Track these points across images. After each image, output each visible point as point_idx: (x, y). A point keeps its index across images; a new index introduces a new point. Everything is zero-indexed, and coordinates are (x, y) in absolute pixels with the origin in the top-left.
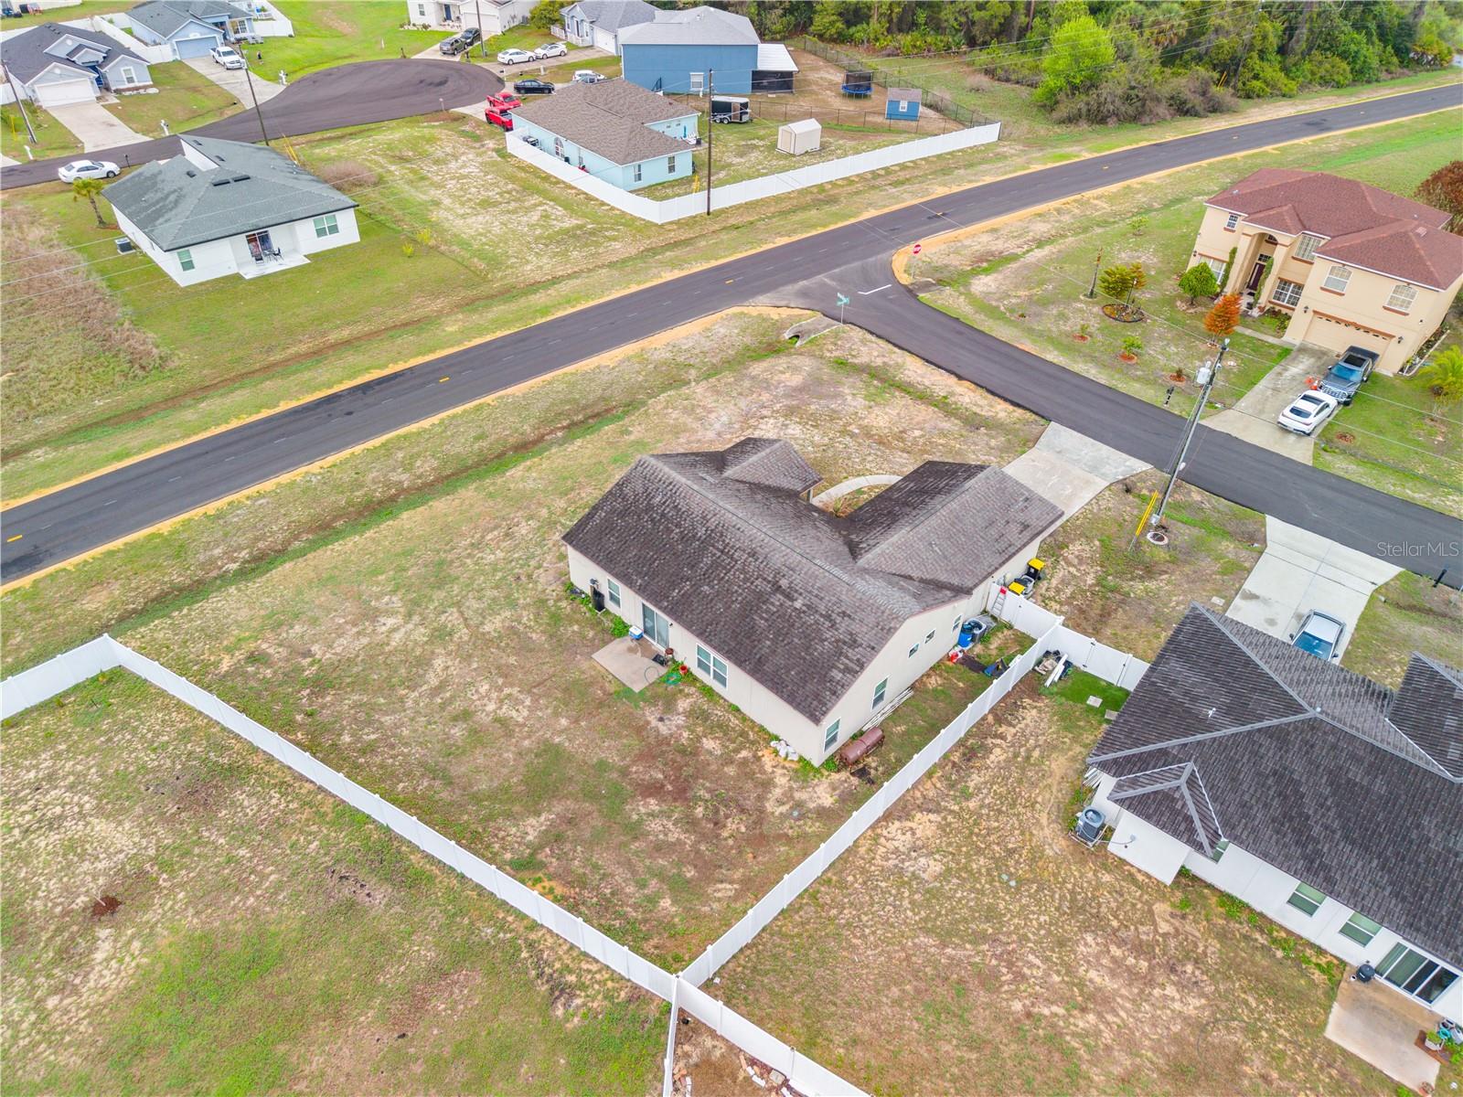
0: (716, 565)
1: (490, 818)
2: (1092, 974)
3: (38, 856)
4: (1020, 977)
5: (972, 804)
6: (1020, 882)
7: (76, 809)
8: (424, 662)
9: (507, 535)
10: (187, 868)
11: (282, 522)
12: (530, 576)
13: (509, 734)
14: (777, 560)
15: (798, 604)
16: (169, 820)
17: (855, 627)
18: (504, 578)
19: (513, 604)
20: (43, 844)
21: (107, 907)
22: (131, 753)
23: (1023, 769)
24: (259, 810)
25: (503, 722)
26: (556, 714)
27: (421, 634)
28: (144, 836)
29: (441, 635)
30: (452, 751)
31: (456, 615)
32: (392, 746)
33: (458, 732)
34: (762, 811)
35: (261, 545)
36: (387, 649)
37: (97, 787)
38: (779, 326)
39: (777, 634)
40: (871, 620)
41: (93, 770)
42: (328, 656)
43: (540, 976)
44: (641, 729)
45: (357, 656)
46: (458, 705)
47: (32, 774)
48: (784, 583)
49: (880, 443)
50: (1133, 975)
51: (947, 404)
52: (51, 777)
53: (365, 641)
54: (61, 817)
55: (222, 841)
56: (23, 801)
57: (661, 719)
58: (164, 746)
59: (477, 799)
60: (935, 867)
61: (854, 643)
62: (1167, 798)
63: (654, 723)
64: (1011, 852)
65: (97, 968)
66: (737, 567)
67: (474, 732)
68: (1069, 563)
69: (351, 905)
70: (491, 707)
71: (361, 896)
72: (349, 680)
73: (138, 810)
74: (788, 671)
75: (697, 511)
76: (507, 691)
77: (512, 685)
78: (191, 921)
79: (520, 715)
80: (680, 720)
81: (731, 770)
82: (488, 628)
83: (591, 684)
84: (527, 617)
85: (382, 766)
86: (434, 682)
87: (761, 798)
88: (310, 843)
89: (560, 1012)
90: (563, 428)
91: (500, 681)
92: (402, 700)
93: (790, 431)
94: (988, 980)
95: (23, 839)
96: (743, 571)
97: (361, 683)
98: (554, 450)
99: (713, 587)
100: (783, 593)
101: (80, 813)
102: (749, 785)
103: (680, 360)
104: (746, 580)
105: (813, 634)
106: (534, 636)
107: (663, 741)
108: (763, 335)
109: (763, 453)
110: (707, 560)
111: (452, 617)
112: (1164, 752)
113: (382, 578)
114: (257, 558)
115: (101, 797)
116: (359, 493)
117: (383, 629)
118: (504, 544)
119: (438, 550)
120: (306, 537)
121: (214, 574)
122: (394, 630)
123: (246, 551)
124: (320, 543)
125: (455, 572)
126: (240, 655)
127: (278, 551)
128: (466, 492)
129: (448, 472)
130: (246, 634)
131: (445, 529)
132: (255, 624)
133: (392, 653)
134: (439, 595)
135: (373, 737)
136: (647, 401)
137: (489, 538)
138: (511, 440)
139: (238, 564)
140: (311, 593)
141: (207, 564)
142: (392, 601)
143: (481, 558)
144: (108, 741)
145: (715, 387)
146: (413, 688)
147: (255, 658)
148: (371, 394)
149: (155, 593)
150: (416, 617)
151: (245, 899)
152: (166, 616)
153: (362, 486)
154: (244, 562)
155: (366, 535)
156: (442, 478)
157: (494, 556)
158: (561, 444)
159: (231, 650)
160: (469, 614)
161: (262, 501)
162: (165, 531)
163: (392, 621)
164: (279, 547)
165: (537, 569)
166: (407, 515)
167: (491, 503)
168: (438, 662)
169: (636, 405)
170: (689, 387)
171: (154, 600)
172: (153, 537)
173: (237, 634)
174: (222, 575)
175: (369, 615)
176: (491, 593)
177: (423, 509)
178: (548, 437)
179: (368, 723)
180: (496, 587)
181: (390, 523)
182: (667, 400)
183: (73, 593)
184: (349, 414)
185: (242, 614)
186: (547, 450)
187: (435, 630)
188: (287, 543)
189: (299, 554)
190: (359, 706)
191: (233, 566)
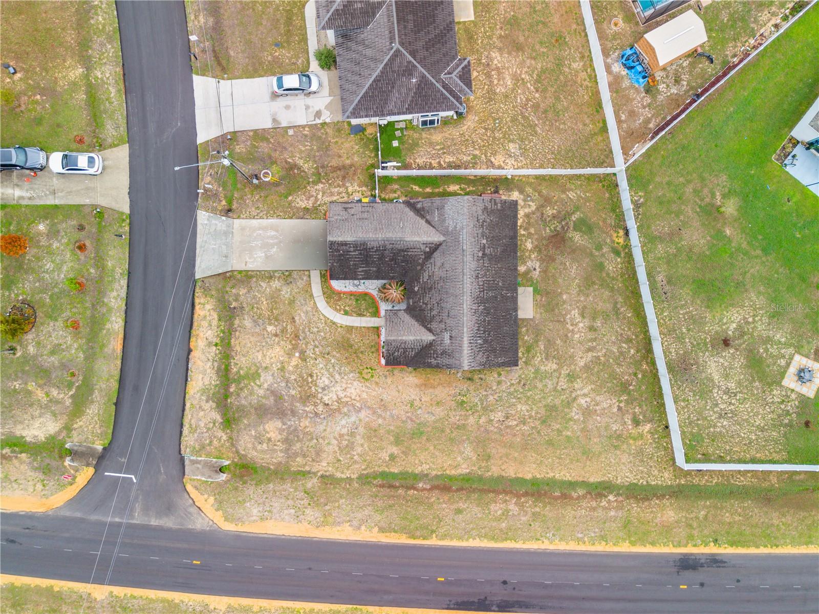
0: (490, 289)
1: (613, 279)
2: (509, 83)
3: (736, 380)
4: (528, 100)
5: (477, 152)
6: (495, 120)
7: (719, 393)
8: (587, 368)
9: (507, 418)
10: (701, 338)
11: (578, 513)
12: (519, 383)
13: (585, 307)
14: (474, 265)
15: (484, 241)
16: (697, 363)
17: (480, 212)
18: (529, 390)
19: (537, 371)
20: (733, 385)
21: (726, 343)
22: (695, 406)
23: (449, 147)
24: (671, 344)
25: (583, 315)
26: (564, 302)
27: (578, 384)
28: (706, 362)
29: (572, 377)
30: (606, 317)
31: (560, 384)
32: (621, 335)
33: (598, 323)
34: (537, 209)
35: (594, 504)
36: (593, 386)
37: (710, 398)
38: (218, 490)
39: (500, 240)
40: (474, 208)
41: (708, 408)
42: (614, 401)
43: (639, 214)
44: (545, 271)
45: (605, 392)
46: (590, 335)
47: (725, 423)
48: (480, 254)
49: (297, 336)
50: (499, 74)
51: (222, 339)
52: (720, 417)
53: (598, 398)
54: (725, 393)
55: (687, 340)
56: (732, 412)
57: (535, 269)
58: (684, 400)
59: (612, 290)
60: (511, 145)
61: (486, 208)
62: (460, 78)
63: (538, 270)
64: (486, 129)
65: (736, 321)
66: (486, 279)
67: (594, 319)
68: (317, 199)
69: (669, 282)
70: (581, 325)
71: (665, 282)
72: (615, 381)
73: (704, 376)
74: (508, 225)
75: (474, 318)
76: (571, 328)
77: (568, 329)
78: (709, 316)
79: (575, 313)
80: (529, 264)
81: (532, 230)
82: (555, 366)
83: (544, 306)
84: (537, 360)
85: (630, 329)
86: (590, 354)
87: (533, 213)
88: (665, 316)
89: (642, 200)
90: (415, 489)
91: (569, 335)
92: (605, 356)
93: (327, 382)
94: (536, 107)
95: (737, 392)
96: (486, 275)
97: (613, 376)
98: (434, 473)
99: (498, 282)
100: (484, 251)
101: (719, 390)
102: (532, 220)
103: (306, 502)
104: (488, 270)
105: (492, 226)
106: (542, 347)
107: (542, 260)
108: (236, 489)
109: (404, 338)
110: (490, 294)
111: (563, 384)
112: (443, 87)
113: (569, 433)
114: (600, 495)
115: (711, 391)
116: (538, 509)
117: (588, 399)
118: (513, 412)
119: (538, 432)
120: (575, 495)
121: (620, 499)
122: (585, 395)
123: (602, 504)
124: (572, 485)
125: (543, 411)
126: (640, 429)
127: (590, 494)
128: (495, 471)
129: (491, 495)
130: (631, 442)
131: (525, 447)
132: (625, 446)
133: (593, 383)
134: (557, 402)
135: (624, 345)
136: (357, 478)
137: (515, 423)
138: (446, 498)
139: (609, 498)
140: (596, 449)
141: (620, 508)
142: (575, 414)
143: (528, 411)
144: (698, 420)
145: (313, 460)
146: (598, 358)
147: (636, 423)
148: (482, 597)
149: (646, 503)
150: (573, 396)
151: (692, 311)
152: (648, 484)
153: (534, 514)
154: (606, 497)
155: (553, 474)
156: (497, 492)
157: (522, 408)
158: (427, 475)
159: (641, 436)
160: (555, 380)
161: (580, 535)
162: (627, 544)
163: (582, 401)
164: (589, 496)
165: (512, 384)
166: (529, 476)
167: (494, 451)
168: (582, 364)
169: (365, 479)
170: (326, 472)
171: (648, 499)
172: (633, 544)
173: (634, 445)
174: (618, 495)
175: (588, 412)
176: (539, 385)
177: (520, 475)
178: (428, 487)
179: (621, 353)
180: (536, 387)
181: (538, 476)
182: (348, 469)
183: (675, 528)
184: (505, 582)
185: (625, 458)
186: (437, 476)
187: (572, 382)
188: (584, 497)
189: (584, 484)
190: (619, 365)
191: (611, 497)
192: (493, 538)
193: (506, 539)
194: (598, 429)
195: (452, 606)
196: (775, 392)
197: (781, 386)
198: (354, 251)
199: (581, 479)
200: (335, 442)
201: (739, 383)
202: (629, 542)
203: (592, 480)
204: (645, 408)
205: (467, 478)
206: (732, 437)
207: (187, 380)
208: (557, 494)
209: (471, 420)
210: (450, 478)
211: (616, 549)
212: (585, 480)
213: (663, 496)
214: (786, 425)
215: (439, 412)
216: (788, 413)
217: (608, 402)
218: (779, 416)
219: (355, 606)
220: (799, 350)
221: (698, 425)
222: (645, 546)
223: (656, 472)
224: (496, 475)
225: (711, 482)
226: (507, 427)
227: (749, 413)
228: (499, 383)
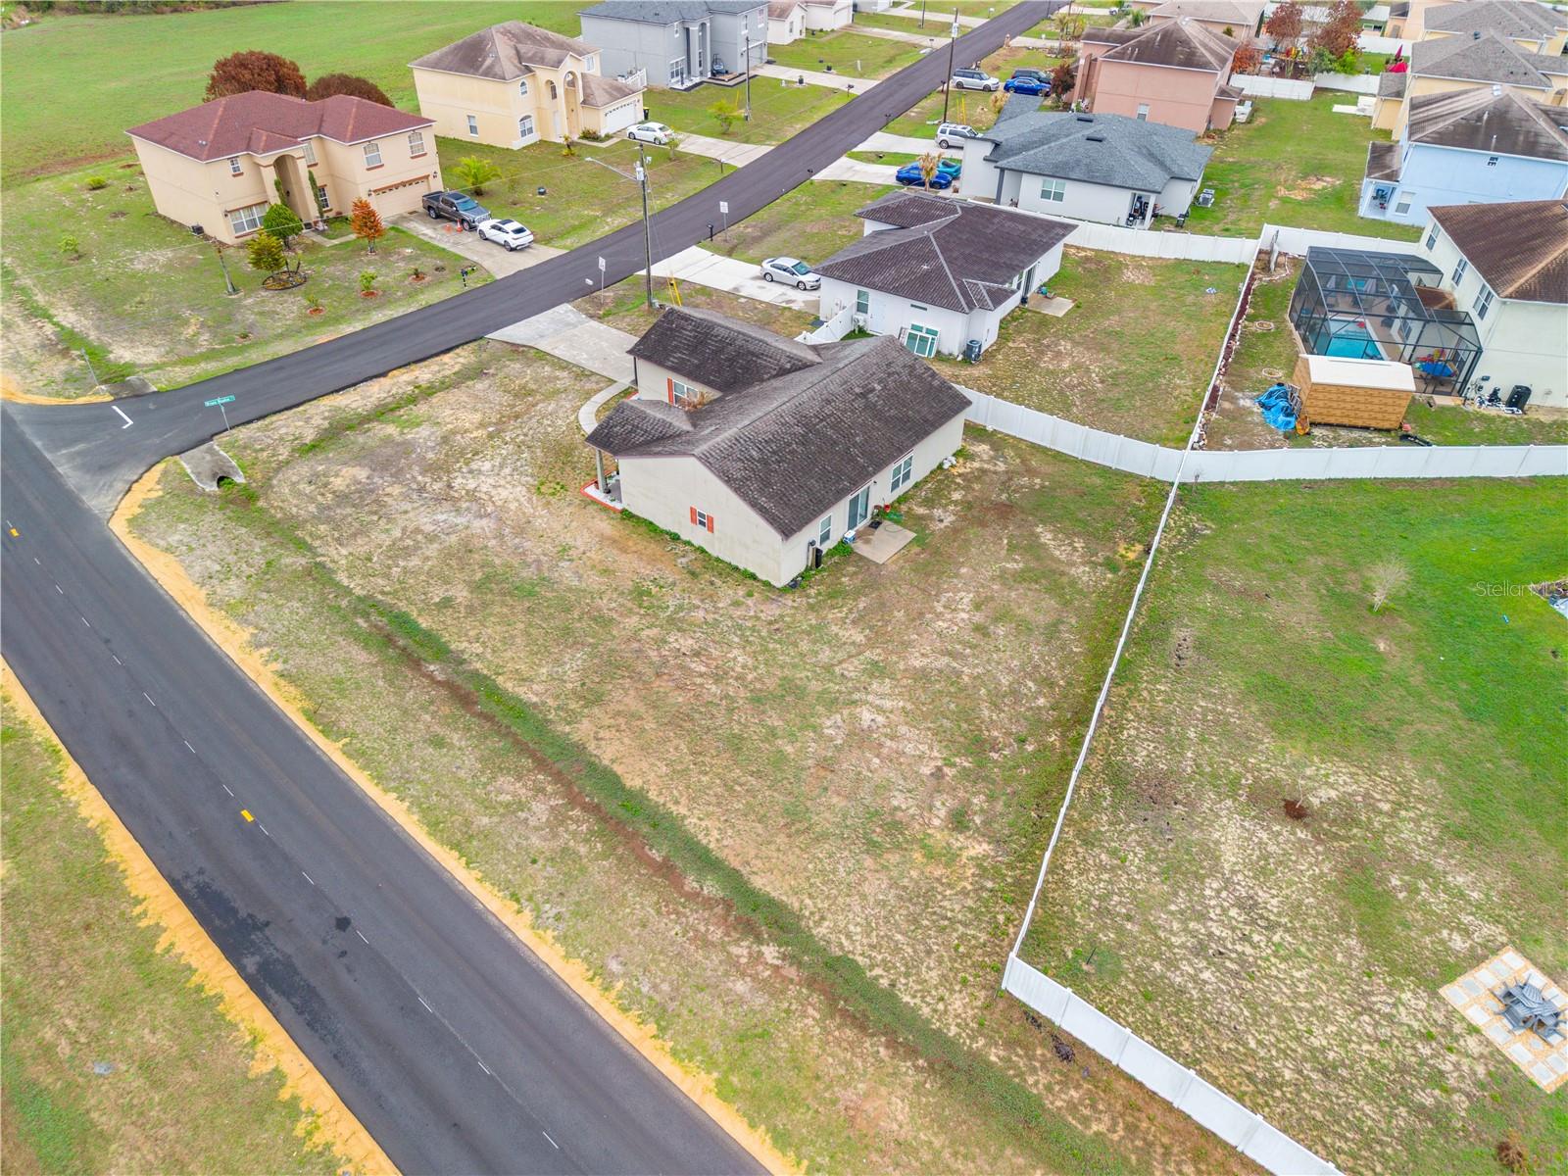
1: (1079, 592)
2: (1065, 365)
3: (1287, 897)
4: (1081, 384)
7: (1224, 894)
8: (922, 676)
10: (1227, 769)
11: (661, 923)
12: (771, 622)
13: (991, 599)
16: (1191, 805)
18: (778, 640)
19: (819, 627)
20: (1274, 902)
21: (1295, 812)
22: (1135, 881)
25: (978, 606)
26: (958, 574)
27: (881, 687)
28: (1218, 816)
29: (877, 670)
30: (1024, 630)
31: (844, 665)
32: (1036, 667)
33: (1001, 630)
34: (1006, 472)
35: (716, 934)
36: (909, 706)
37: (1190, 891)
38: (181, 493)
41: (1173, 908)
42: (936, 754)
44: (956, 530)
45: (929, 729)
46: (970, 636)
47: (1206, 975)
48: (856, 390)
49: (516, 417)
51: (432, 387)
52: (1199, 950)
53: (903, 729)
54: (1240, 904)
55: (1189, 755)
56: (1241, 959)
57: (940, 520)
58: (1113, 853)
63: (946, 523)
65: (1342, 789)
67: (996, 620)
69: (1199, 648)
70: (965, 616)
71: (1188, 645)
72: (965, 726)
73: (1196, 835)
78: (1268, 743)
81: (977, 486)
82: (859, 638)
83: (915, 560)
85: (1062, 667)
86: (946, 660)
88: (1160, 692)
90: (417, 666)
93: (486, 468)
94: (1089, 393)
95: (1279, 924)
96: (845, 411)
97: (966, 715)
101: (1226, 888)
102: (986, 478)
103: (250, 571)
104: (852, 411)
106: (861, 606)
107: (962, 519)
108: (201, 507)
111: (851, 666)
113: (789, 749)
114: (749, 929)
115: (1200, 879)
116: (583, 850)
117: (881, 719)
118: (715, 653)
119: (730, 711)
120: (691, 883)
121: (791, 972)
122: (880, 710)
123: (735, 950)
124: (707, 862)
125: (771, 683)
126: (958, 841)
127: (729, 907)
128: (582, 731)
129: (528, 763)
130: (917, 856)
131: (679, 721)
132: (894, 858)
133: (916, 702)
134: (815, 686)
135: (1030, 684)
136: (359, 597)
137: (703, 669)
138: (446, 710)
139: (764, 948)
140: (824, 820)
141: (772, 987)
142: (832, 725)
143: (744, 667)
144: (1129, 918)
145: (338, 539)
146: (959, 674)
147: (959, 821)
148: (262, 917)
149: (849, 1033)
150: (856, 696)
151: (1230, 715)
152: (890, 994)
153: (565, 850)
154: (759, 940)
155: (683, 811)
156: (541, 764)
157: (740, 658)
158: (462, 662)
159: (951, 857)
160: (840, 655)
161: (614, 966)
162: (709, 1080)
163: (866, 716)
164: (719, 910)
165: (758, 618)
166: (633, 782)
167: (618, 694)
168: (917, 664)
169: (366, 605)
170: (333, 561)
171: (863, 1028)
172: (725, 1092)
173: (916, 869)
174: (794, 960)
175: (860, 738)
176: (804, 646)
177: (618, 769)
178: (440, 677)
179: (1014, 692)
180: (795, 644)
181: (652, 795)
182: (364, 577)
183: (882, 1153)
184: (343, 924)
185: (875, 886)
186: (476, 674)
187: (872, 675)
188: (708, 903)
189: (734, 880)
190: (996, 707)
191: (770, 953)
192: (434, 827)
193: (455, 846)
194: (859, 779)
195: (188, 885)
196: (1406, 996)
197: (1434, 994)
198: (690, 331)
199: (735, 863)
200: (397, 533)
201: (1296, 909)
202: (719, 1083)
203: (758, 882)
204: (999, 807)
205: (520, 711)
206: (1215, 1026)
207: (337, 391)
208: (656, 855)
209: (633, 621)
210: (494, 691)
211: (668, 1067)
212: (745, 871)
213: (912, 1052)
214: (1420, 1110)
215: (594, 581)
216: (1437, 1078)
217: (923, 750)
218: (1403, 1069)
219: (61, 746)
220: (1522, 941)
221: (1120, 931)
222: (753, 1126)
223: (933, 976)
224: (575, 737)
225: (1086, 1121)
226: (681, 667)
227: (1296, 996)
228: (736, 604)
